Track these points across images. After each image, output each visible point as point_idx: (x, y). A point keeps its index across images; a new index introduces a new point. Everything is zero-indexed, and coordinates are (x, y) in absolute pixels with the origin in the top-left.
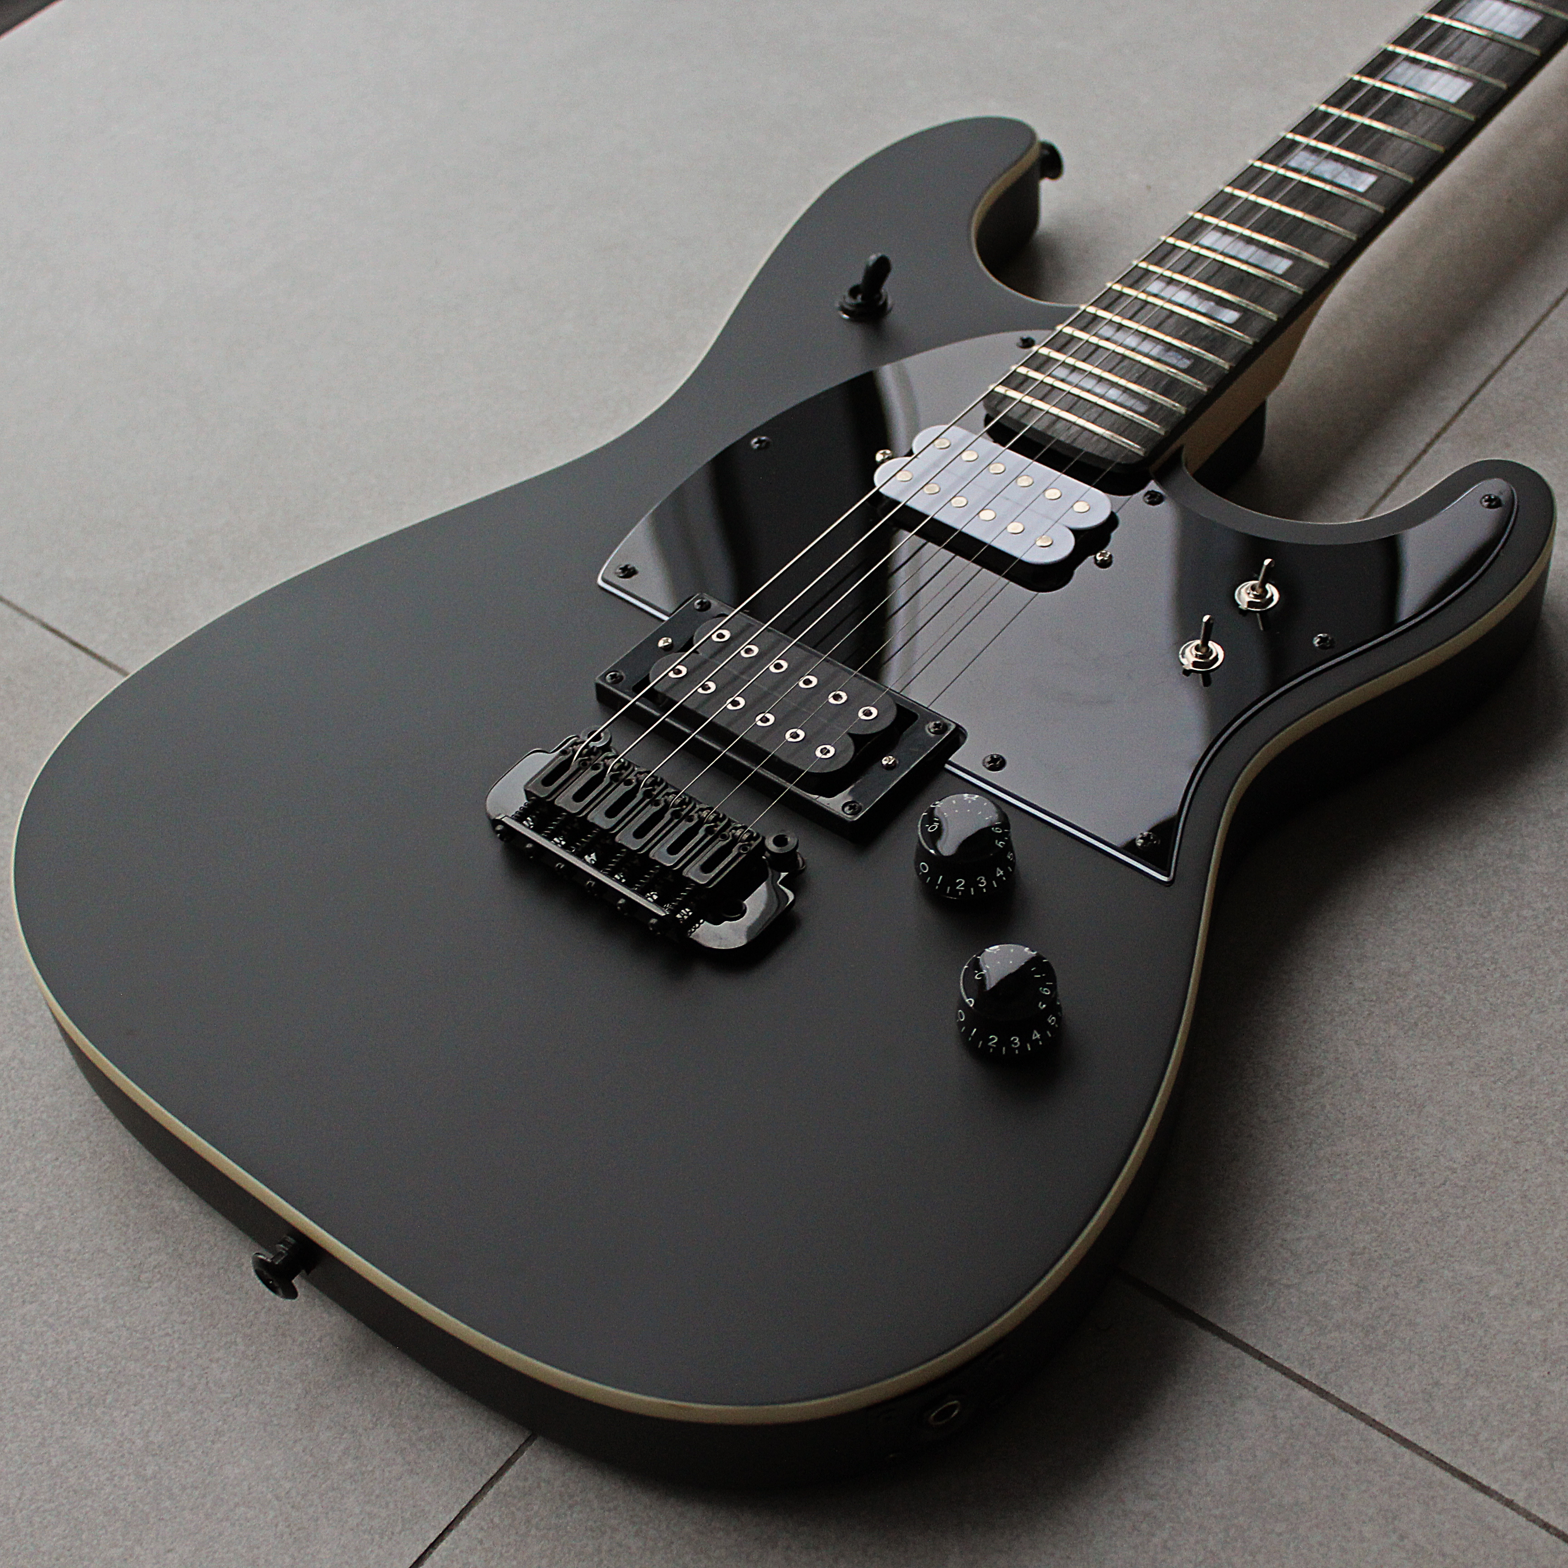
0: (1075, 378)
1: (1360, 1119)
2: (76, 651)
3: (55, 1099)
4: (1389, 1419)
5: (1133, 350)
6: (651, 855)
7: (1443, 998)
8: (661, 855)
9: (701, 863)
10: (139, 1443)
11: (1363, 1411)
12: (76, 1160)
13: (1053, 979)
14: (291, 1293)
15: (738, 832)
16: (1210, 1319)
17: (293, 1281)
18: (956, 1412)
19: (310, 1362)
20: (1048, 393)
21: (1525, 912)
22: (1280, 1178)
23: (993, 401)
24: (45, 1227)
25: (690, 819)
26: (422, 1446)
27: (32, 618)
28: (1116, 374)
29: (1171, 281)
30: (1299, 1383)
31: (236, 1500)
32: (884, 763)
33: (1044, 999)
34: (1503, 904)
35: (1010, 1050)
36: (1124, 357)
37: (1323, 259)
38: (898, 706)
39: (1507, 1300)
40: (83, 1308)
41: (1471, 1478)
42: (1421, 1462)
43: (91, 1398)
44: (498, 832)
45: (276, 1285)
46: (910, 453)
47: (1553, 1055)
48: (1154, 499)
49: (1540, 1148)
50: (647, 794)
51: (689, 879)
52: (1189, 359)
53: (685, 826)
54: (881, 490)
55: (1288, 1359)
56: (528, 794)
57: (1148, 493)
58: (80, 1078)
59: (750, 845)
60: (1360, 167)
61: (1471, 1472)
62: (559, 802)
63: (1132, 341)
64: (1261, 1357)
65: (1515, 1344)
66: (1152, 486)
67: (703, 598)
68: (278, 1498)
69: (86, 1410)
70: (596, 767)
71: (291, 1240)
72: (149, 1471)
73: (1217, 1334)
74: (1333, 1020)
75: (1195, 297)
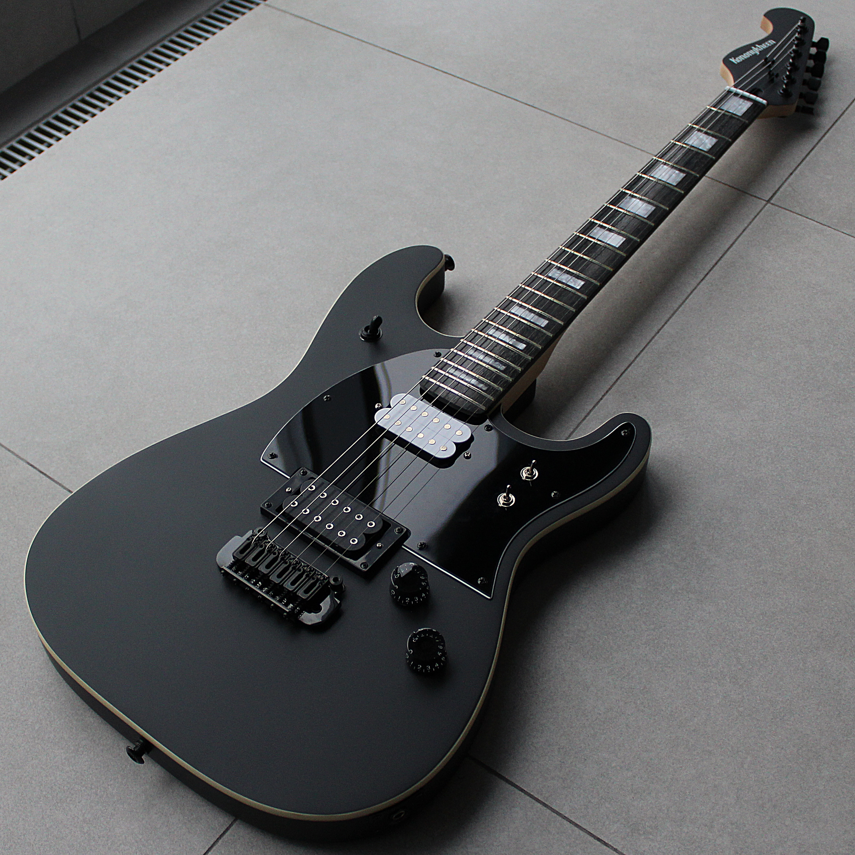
0: (457, 373)
1: (564, 692)
2: (42, 475)
3: (41, 673)
4: (571, 816)
5: (481, 361)
6: (284, 585)
7: (599, 642)
8: (288, 586)
9: (304, 589)
10: (81, 818)
11: (561, 812)
12: (50, 700)
13: (444, 642)
14: (142, 762)
15: (319, 576)
16: (504, 775)
17: (142, 757)
18: (403, 815)
19: (148, 787)
20: (446, 380)
21: (633, 605)
22: (532, 717)
23: (424, 384)
24: (40, 727)
25: (300, 570)
26: (192, 822)
27: (22, 459)
28: (474, 372)
29: (498, 329)
30: (537, 801)
31: (120, 842)
32: (378, 546)
33: (440, 651)
34: (625, 602)
35: (426, 671)
36: (478, 364)
37: (562, 321)
38: (383, 521)
39: (618, 768)
40: (56, 762)
41: (602, 840)
42: (582, 833)
43: (61, 800)
44: (222, 573)
45: (135, 758)
46: (389, 406)
47: (641, 667)
48: (489, 428)
49: (634, 705)
50: (282, 559)
51: (299, 596)
52: (504, 365)
53: (297, 573)
54: (378, 424)
55: (532, 791)
56: (234, 557)
57: (487, 426)
58: (51, 664)
59: (324, 582)
60: (578, 277)
61: (602, 838)
62: (247, 561)
63: (481, 357)
64: (522, 790)
65: (621, 786)
66: (488, 422)
67: (304, 470)
68: (137, 842)
69: (59, 805)
70: (261, 546)
71: (141, 741)
72: (85, 830)
73: (505, 781)
74: (555, 650)
75: (507, 337)
